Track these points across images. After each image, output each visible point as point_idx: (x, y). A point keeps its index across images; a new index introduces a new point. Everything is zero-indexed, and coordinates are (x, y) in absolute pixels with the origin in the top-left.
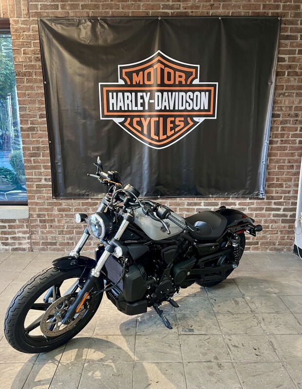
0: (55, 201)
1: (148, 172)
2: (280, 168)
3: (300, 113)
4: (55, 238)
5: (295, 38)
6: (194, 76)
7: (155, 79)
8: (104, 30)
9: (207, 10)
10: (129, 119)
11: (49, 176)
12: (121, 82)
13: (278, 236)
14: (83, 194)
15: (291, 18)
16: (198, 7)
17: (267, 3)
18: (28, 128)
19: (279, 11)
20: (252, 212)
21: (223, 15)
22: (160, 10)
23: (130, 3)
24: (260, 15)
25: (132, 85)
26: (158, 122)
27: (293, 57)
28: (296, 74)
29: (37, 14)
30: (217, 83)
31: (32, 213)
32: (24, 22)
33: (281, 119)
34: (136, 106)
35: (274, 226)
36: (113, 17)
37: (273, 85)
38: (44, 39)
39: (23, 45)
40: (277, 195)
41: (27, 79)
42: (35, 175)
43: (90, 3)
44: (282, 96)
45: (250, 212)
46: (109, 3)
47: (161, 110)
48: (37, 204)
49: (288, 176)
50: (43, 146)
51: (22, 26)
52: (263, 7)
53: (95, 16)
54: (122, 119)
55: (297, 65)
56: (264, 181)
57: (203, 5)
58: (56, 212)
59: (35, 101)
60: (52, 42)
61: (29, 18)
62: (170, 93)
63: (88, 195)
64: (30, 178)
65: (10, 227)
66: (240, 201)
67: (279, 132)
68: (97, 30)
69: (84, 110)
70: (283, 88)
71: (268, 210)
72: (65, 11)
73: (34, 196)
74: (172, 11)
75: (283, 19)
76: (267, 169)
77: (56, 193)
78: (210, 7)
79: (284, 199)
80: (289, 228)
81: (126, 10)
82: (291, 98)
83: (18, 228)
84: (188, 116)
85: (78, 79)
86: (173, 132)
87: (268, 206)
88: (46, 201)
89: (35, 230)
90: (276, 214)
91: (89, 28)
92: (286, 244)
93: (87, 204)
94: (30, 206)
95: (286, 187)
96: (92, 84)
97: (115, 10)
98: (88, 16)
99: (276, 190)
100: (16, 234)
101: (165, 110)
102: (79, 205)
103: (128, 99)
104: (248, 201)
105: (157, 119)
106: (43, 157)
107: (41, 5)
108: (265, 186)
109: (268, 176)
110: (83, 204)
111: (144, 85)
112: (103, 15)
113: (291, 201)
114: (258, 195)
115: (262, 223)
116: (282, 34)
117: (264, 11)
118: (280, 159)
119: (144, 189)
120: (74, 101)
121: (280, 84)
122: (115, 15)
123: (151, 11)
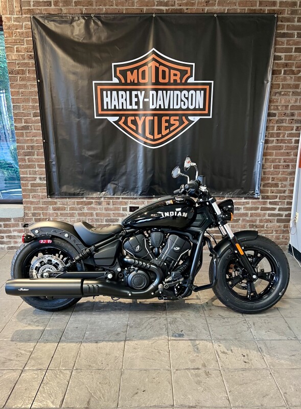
0: (50, 200)
1: (143, 171)
2: (276, 167)
3: (296, 112)
5: (292, 35)
6: (189, 74)
7: (150, 77)
8: (97, 27)
9: (203, 7)
10: (123, 118)
11: (44, 175)
12: (115, 80)
13: (273, 236)
14: (78, 193)
15: (288, 15)
16: (193, 4)
18: (23, 127)
19: (275, 8)
20: (247, 212)
21: (218, 12)
22: (154, 7)
24: (257, 12)
25: (126, 84)
26: (153, 121)
27: (289, 55)
28: (293, 72)
29: (30, 11)
30: (212, 82)
31: (27, 211)
32: (17, 20)
33: (277, 118)
34: (131, 104)
35: (269, 226)
36: (107, 14)
37: (269, 84)
38: (37, 37)
39: (15, 42)
40: (272, 194)
41: (20, 78)
42: (30, 174)
44: (278, 95)
45: (245, 212)
47: (155, 109)
48: (32, 203)
49: (283, 176)
50: (37, 145)
51: (15, 23)
52: (259, 4)
53: (88, 12)
54: (117, 118)
55: (293, 63)
56: (259, 181)
57: (199, 2)
58: (51, 211)
59: (28, 99)
60: (45, 39)
61: (22, 14)
62: (165, 92)
63: (83, 194)
64: (25, 177)
65: (6, 226)
66: (235, 201)
67: (275, 131)
68: (91, 27)
69: (79, 109)
70: (279, 87)
71: (263, 209)
72: (58, 8)
73: (29, 195)
74: (167, 8)
75: (279, 16)
76: (263, 168)
77: (51, 193)
78: (205, 4)
79: (279, 199)
80: (284, 228)
81: (120, 7)
82: (286, 97)
83: (13, 227)
84: (183, 115)
85: (72, 77)
86: (168, 131)
87: (264, 206)
88: (41, 200)
90: (271, 214)
91: (82, 25)
92: (281, 244)
93: (82, 203)
94: (25, 205)
95: (281, 187)
96: (85, 83)
97: (109, 7)
99: (271, 190)
100: (11, 232)
101: (160, 109)
102: (74, 204)
103: (122, 98)
104: (243, 200)
105: (152, 118)
106: (37, 155)
107: (33, 2)
108: (261, 186)
109: (263, 176)
110: (78, 203)
111: (139, 84)
112: (97, 12)
113: (286, 201)
114: (253, 194)
115: (258, 223)
116: (279, 31)
117: (260, 8)
118: (276, 159)
119: (139, 188)
120: (68, 100)
121: (277, 83)
122: (109, 12)
123: (145, 8)
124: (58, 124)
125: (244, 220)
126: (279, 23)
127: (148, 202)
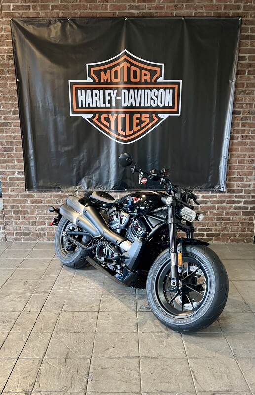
0: (28, 193)
1: (116, 165)
2: (240, 162)
4: (27, 228)
6: (158, 74)
7: (122, 77)
8: (73, 30)
9: (171, 11)
10: (97, 115)
11: (22, 169)
12: (90, 80)
13: (239, 228)
14: (54, 187)
15: (251, 19)
16: (162, 8)
17: (229, 3)
18: (2, 124)
19: (239, 11)
20: (214, 205)
21: (186, 15)
22: (126, 11)
23: (97, 4)
24: (222, 15)
25: (100, 83)
26: (125, 118)
27: (253, 56)
29: (10, 15)
30: (181, 81)
31: (6, 204)
33: (241, 115)
34: (104, 102)
35: (235, 219)
36: (82, 17)
37: (234, 83)
38: (17, 39)
40: (237, 188)
41: (1, 77)
42: (9, 169)
43: (60, 4)
44: (242, 93)
45: (212, 205)
46: (78, 4)
47: (127, 107)
48: (10, 196)
49: (248, 171)
50: (16, 141)
52: (224, 8)
53: (64, 16)
54: (91, 115)
56: (225, 175)
57: (167, 6)
58: (29, 204)
59: (8, 97)
60: (25, 41)
61: (2, 18)
62: (136, 91)
63: (58, 188)
64: (4, 171)
66: (202, 195)
67: (240, 128)
68: (67, 29)
69: (55, 107)
70: (244, 86)
71: (229, 202)
72: (36, 11)
73: (8, 189)
74: (138, 12)
75: (243, 19)
76: (228, 163)
77: (28, 186)
78: (174, 8)
79: (244, 193)
80: (249, 220)
81: (94, 11)
82: (250, 96)
84: (153, 112)
85: (49, 77)
86: (139, 128)
87: (230, 199)
88: (19, 194)
89: (9, 220)
90: (237, 207)
91: (59, 28)
92: (246, 235)
93: (58, 196)
94: (4, 198)
95: (246, 181)
96: (62, 82)
97: (84, 11)
98: (58, 17)
99: (237, 184)
101: (131, 107)
103: (96, 96)
104: (210, 194)
105: (124, 115)
106: (16, 151)
107: (13, 6)
108: (227, 180)
109: (229, 170)
110: (54, 197)
111: (111, 83)
112: (73, 15)
113: (251, 194)
114: (219, 188)
115: (224, 216)
116: (243, 34)
117: (225, 11)
118: (241, 154)
119: (112, 182)
120: (45, 98)
121: (241, 82)
122: (83, 16)
123: (117, 12)
124: (36, 121)
125: (211, 213)
126: (243, 26)
127: (120, 195)
